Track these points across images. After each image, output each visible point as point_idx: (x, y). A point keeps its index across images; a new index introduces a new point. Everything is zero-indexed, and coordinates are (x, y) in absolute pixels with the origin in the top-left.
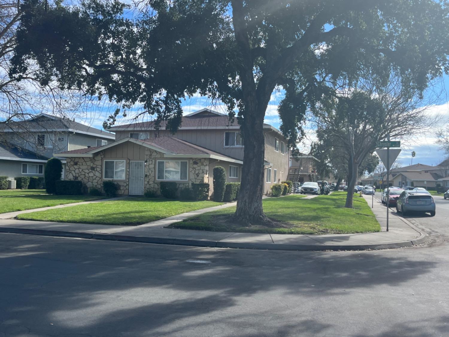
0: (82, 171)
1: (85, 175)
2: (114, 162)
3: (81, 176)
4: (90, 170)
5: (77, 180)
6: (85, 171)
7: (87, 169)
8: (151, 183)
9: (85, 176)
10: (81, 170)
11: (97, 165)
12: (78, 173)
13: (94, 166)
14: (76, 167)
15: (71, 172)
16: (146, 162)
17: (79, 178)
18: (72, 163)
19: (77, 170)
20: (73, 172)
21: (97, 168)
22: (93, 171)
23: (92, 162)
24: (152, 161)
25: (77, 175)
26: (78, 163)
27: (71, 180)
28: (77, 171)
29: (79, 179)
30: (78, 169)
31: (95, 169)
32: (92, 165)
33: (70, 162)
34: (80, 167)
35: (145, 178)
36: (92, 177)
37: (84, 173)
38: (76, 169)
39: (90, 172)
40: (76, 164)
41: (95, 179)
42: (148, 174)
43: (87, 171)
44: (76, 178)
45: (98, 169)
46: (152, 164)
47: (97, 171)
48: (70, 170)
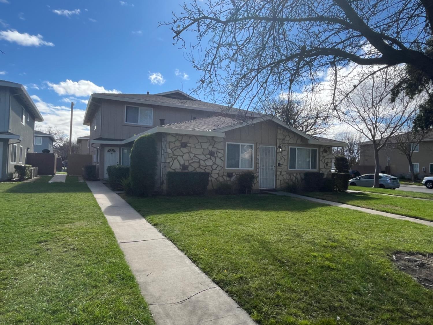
0: (195, 156)
1: (199, 162)
2: (239, 145)
3: (192, 165)
4: (209, 157)
5: (186, 171)
6: (199, 157)
7: (203, 154)
8: (284, 173)
9: (200, 165)
10: (192, 155)
11: (218, 149)
12: (188, 160)
13: (214, 150)
14: (185, 150)
15: (175, 159)
16: (280, 147)
17: (190, 167)
18: (178, 144)
19: (187, 154)
20: (179, 158)
21: (218, 153)
22: (212, 158)
23: (210, 145)
24: (285, 146)
25: (187, 164)
26: (188, 145)
27: (177, 171)
28: (186, 157)
29: (190, 169)
30: (189, 153)
31: (215, 155)
32: (210, 148)
33: (174, 143)
34: (191, 150)
35: (278, 167)
36: (211, 166)
37: (197, 161)
38: (184, 154)
39: (208, 158)
40: (184, 145)
41: (216, 169)
42: (281, 162)
43: (202, 157)
44: (184, 167)
45: (220, 155)
46: (285, 151)
47: (217, 156)
48: (174, 155)
